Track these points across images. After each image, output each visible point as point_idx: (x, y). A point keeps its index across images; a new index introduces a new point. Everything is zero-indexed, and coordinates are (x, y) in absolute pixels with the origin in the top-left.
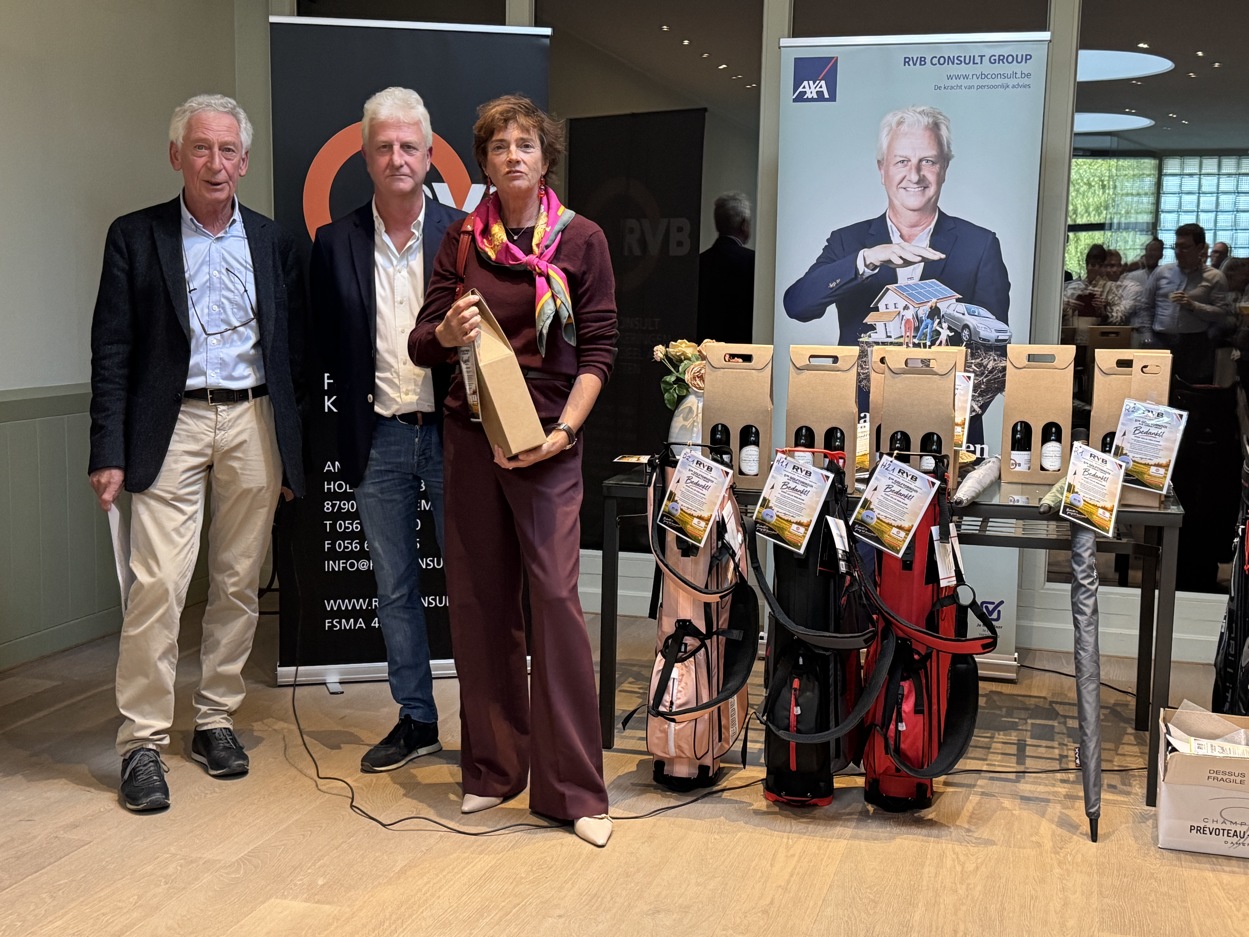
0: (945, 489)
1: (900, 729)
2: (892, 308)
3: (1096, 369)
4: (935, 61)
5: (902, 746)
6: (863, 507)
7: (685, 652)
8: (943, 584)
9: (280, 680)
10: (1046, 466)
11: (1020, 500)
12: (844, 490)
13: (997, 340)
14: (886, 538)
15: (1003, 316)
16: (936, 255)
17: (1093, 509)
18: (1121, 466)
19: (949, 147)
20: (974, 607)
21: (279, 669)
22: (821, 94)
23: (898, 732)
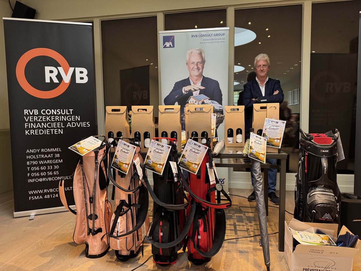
0: (210, 150)
1: (199, 238)
2: (192, 102)
3: (254, 110)
4: (200, 36)
5: (200, 244)
6: (182, 157)
7: (123, 211)
8: (211, 183)
9: (15, 216)
10: (238, 141)
11: (231, 152)
12: (176, 151)
13: (220, 110)
14: (191, 168)
15: (220, 103)
16: (203, 88)
17: (258, 154)
18: (265, 140)
19: (204, 59)
20: (222, 191)
21: (14, 213)
22: (170, 46)
23: (198, 239)
